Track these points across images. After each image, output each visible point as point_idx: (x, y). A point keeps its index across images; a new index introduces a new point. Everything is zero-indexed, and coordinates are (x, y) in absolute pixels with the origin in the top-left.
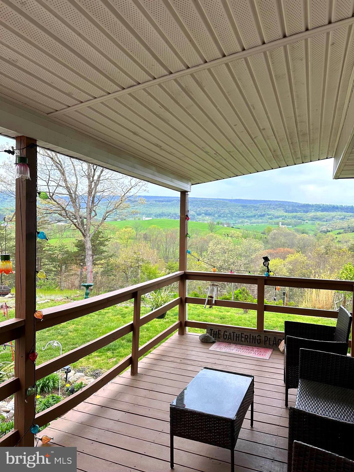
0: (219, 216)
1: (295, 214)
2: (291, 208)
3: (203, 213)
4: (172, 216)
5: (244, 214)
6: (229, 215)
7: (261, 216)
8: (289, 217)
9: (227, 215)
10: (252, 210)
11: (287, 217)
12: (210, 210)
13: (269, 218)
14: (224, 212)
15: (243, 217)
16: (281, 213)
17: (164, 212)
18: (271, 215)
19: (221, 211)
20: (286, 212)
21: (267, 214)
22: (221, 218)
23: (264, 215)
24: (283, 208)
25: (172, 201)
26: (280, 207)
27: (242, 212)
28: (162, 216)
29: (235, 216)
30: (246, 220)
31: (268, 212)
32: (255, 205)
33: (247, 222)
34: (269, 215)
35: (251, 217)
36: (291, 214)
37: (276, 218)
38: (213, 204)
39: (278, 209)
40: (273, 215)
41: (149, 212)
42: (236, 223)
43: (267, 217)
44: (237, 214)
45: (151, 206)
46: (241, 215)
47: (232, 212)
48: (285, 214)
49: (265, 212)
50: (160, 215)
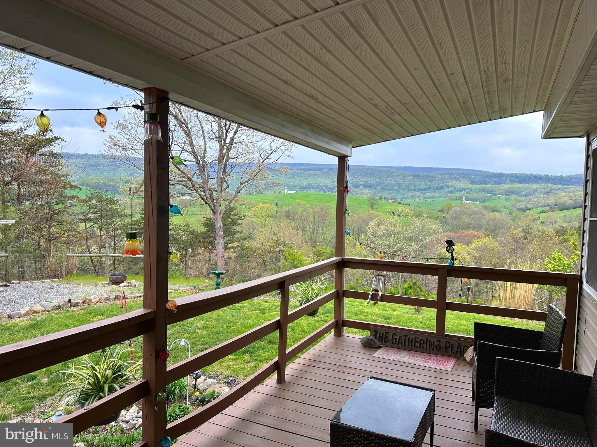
0: (383, 189)
1: (483, 186)
2: (478, 179)
3: (361, 185)
4: (322, 189)
5: (415, 186)
6: (395, 187)
7: (438, 188)
8: (475, 190)
9: (392, 188)
10: (427, 181)
11: (473, 190)
12: (371, 180)
13: (449, 191)
14: (389, 183)
15: (414, 190)
16: (465, 184)
17: (311, 183)
18: (451, 187)
19: (385, 182)
20: (472, 183)
21: (447, 186)
22: (384, 191)
23: (442, 188)
24: (468, 178)
25: (321, 169)
26: (464, 177)
27: (412, 184)
28: (309, 188)
29: (403, 189)
30: (418, 194)
31: (448, 184)
32: (430, 175)
33: (419, 196)
34: (449, 188)
35: (425, 189)
36: (478, 187)
37: (457, 191)
38: (374, 173)
39: (461, 179)
40: (455, 188)
41: (292, 184)
42: (404, 198)
43: (447, 190)
44: (406, 186)
45: (295, 176)
46: (412, 187)
47: (400, 184)
48: (471, 186)
49: (443, 183)
50: (306, 187)
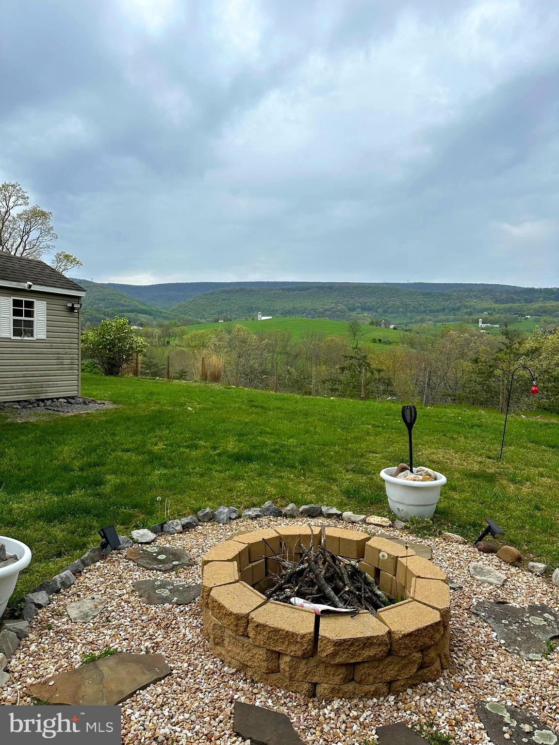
0: (385, 312)
1: (509, 305)
2: (504, 296)
3: (358, 307)
4: (310, 314)
5: (425, 308)
6: (401, 309)
7: (453, 309)
8: (499, 310)
9: (397, 310)
10: (440, 300)
11: (497, 310)
12: (370, 301)
13: (466, 313)
14: (393, 304)
15: (425, 312)
16: (489, 304)
17: (296, 306)
18: (470, 306)
19: (389, 303)
20: (496, 302)
21: (465, 306)
22: (387, 314)
23: (459, 309)
24: (492, 295)
25: (309, 289)
26: (486, 294)
27: (422, 304)
28: (293, 313)
29: (411, 311)
30: (429, 317)
31: (466, 303)
32: (445, 292)
33: (430, 320)
34: (467, 309)
35: (438, 311)
36: (503, 306)
37: (478, 312)
38: (375, 293)
39: (482, 297)
40: (474, 309)
41: (272, 308)
42: (411, 322)
43: (465, 311)
44: (414, 307)
45: (276, 298)
46: (422, 308)
47: (406, 305)
48: (494, 305)
49: (461, 302)
50: (289, 311)
